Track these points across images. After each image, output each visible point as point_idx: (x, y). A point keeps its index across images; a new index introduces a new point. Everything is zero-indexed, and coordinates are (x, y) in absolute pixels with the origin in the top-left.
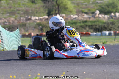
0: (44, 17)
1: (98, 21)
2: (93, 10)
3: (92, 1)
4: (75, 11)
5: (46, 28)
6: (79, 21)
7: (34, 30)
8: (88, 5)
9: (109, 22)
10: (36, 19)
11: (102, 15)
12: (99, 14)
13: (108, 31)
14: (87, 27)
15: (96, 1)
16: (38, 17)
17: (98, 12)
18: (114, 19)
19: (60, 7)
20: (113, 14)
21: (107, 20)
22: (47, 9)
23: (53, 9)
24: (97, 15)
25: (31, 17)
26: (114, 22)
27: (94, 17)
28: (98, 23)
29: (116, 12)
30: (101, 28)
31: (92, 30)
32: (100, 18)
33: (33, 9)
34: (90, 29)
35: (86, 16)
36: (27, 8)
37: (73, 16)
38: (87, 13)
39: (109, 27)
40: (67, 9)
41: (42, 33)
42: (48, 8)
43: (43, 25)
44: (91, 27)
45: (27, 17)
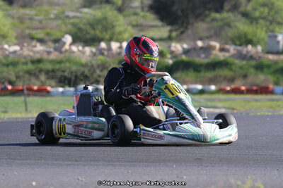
1: (69, 60)
2: (57, 34)
3: (55, 12)
4: (15, 34)
6: (23, 60)
8: (44, 22)
9: (94, 62)
11: (78, 47)
12: (71, 44)
13: (91, 84)
14: (43, 74)
15: (63, 13)
17: (68, 39)
18: (107, 56)
20: (103, 45)
21: (89, 58)
24: (67, 47)
26: (106, 63)
27: (59, 50)
28: (68, 65)
29: (111, 39)
30: (76, 77)
31: (53, 83)
32: (73, 52)
34: (48, 78)
35: (39, 47)
37: (10, 46)
38: (41, 41)
39: (95, 76)
44: (51, 74)
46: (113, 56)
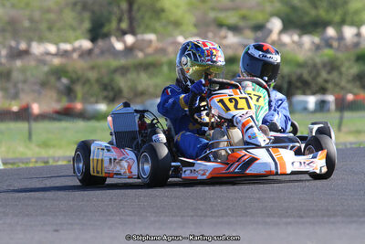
0: (77, 44)
2: (259, 18)
4: (193, 19)
5: (84, 84)
7: (40, 93)
9: (318, 60)
10: (48, 54)
11: (291, 36)
12: (281, 32)
13: (313, 94)
16: (56, 44)
17: (276, 24)
18: (338, 49)
19: (135, 7)
20: (331, 32)
21: (310, 54)
22: (87, 15)
23: (110, 13)
24: (274, 36)
25: (29, 46)
26: (337, 59)
29: (343, 22)
30: (290, 83)
32: (284, 45)
33: (37, 15)
36: (13, 13)
37: (185, 39)
38: (235, 29)
39: (320, 80)
40: (163, 15)
41: (72, 105)
42: (93, 12)
43: (74, 76)
45: (13, 44)
46: (347, 48)
